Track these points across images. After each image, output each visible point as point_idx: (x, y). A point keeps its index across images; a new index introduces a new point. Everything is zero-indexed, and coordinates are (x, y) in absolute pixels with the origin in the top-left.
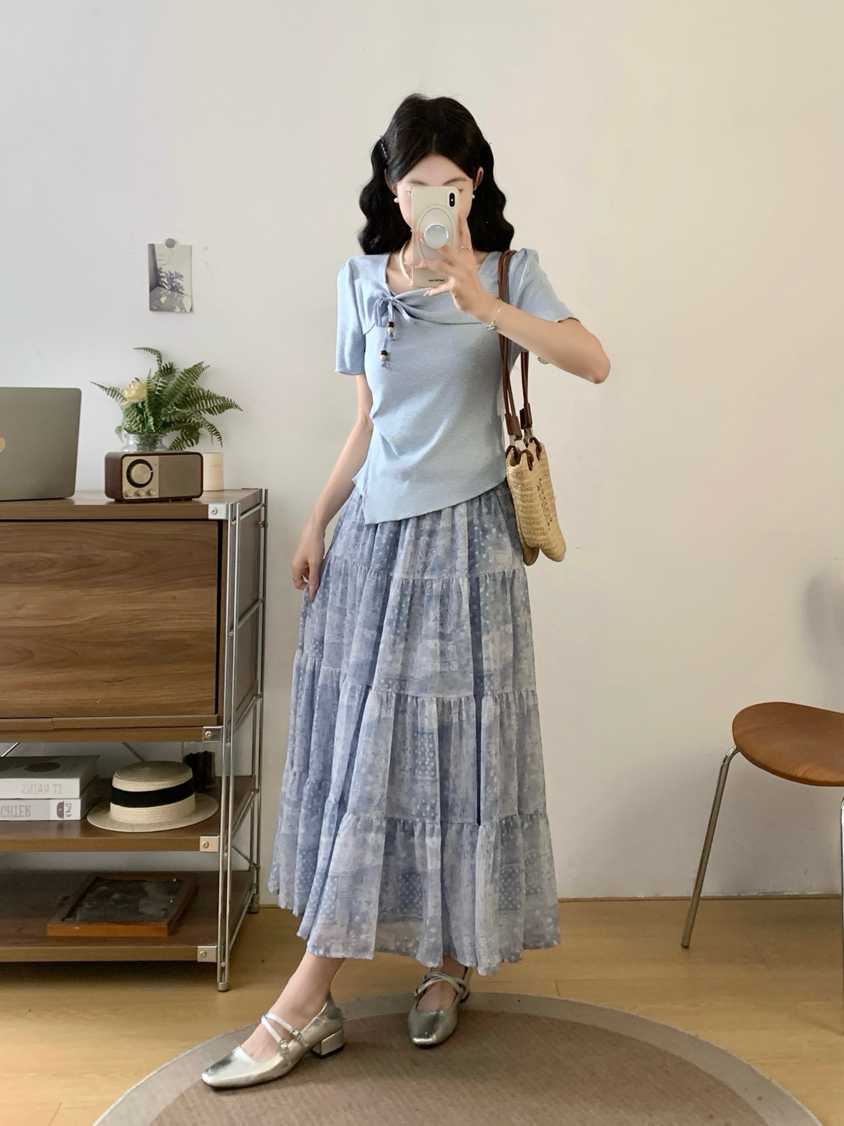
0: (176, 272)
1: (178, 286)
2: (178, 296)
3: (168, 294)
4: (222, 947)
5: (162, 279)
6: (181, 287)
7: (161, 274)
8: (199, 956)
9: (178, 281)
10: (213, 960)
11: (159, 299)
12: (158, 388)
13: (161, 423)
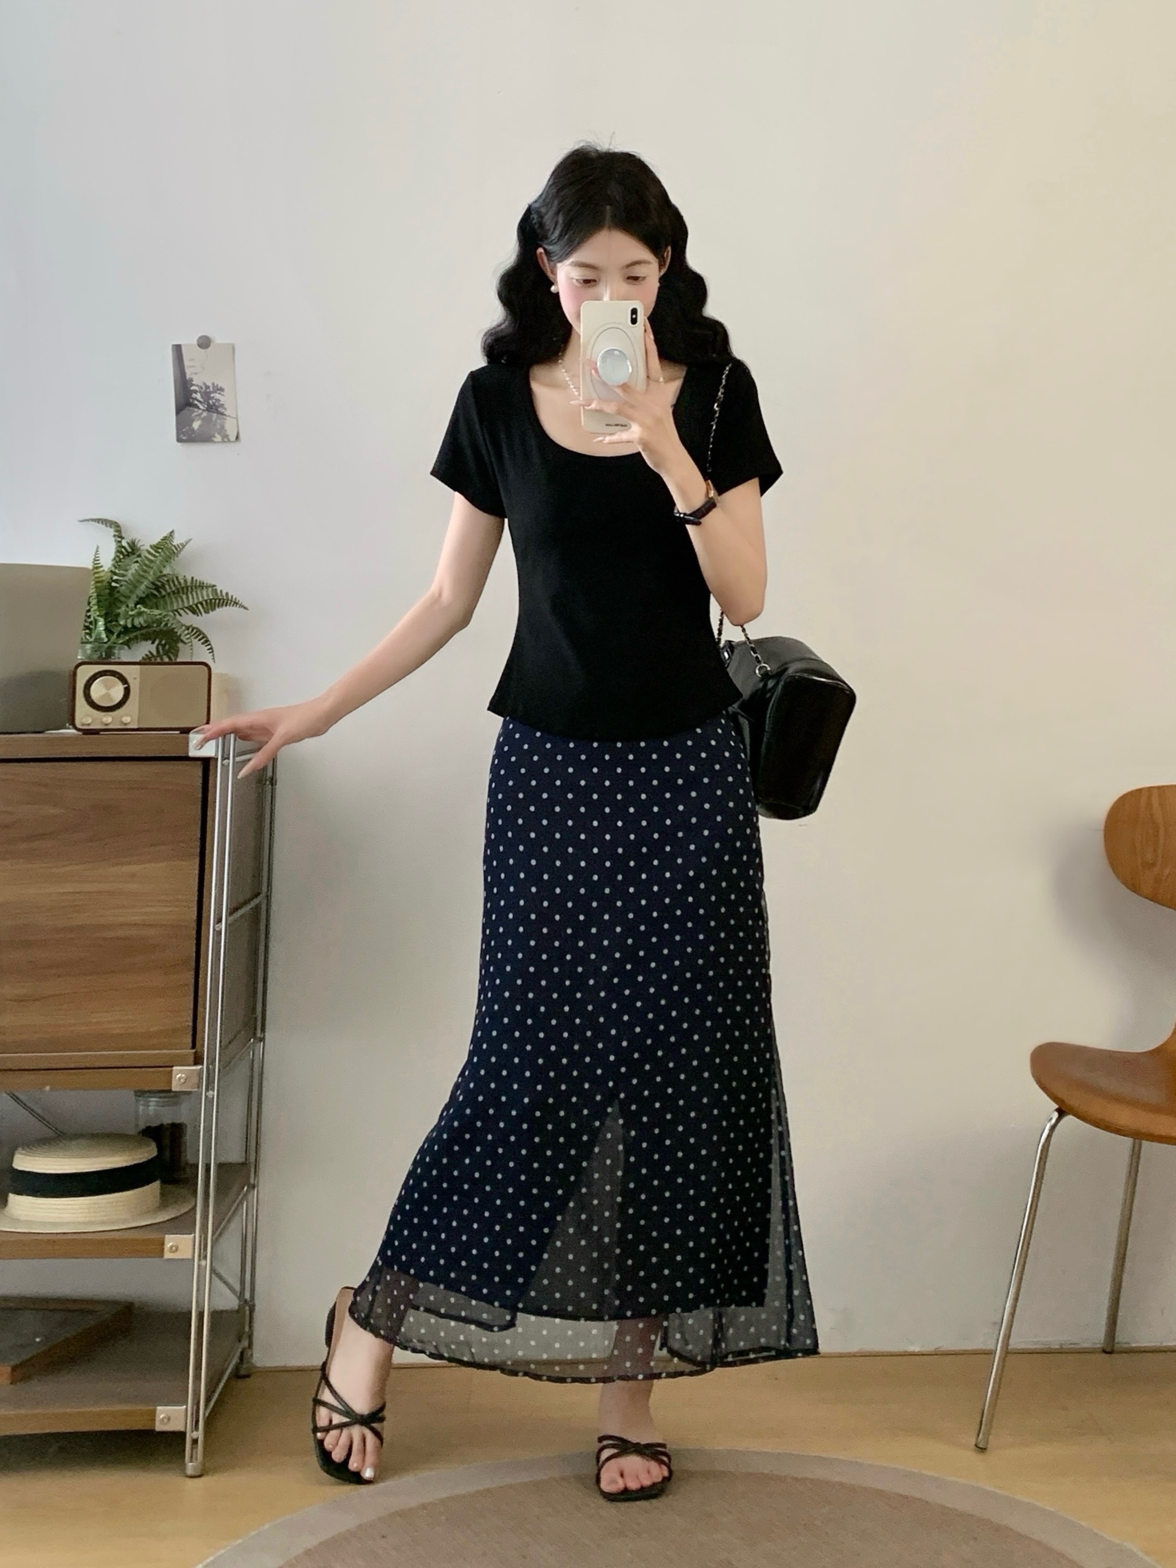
0: (213, 384)
1: (217, 404)
2: (218, 418)
3: (202, 416)
4: (195, 1407)
5: (194, 395)
6: (222, 405)
7: (192, 388)
8: (158, 1420)
9: (217, 396)
10: (180, 1428)
11: (191, 425)
12: (115, 577)
13: (119, 628)
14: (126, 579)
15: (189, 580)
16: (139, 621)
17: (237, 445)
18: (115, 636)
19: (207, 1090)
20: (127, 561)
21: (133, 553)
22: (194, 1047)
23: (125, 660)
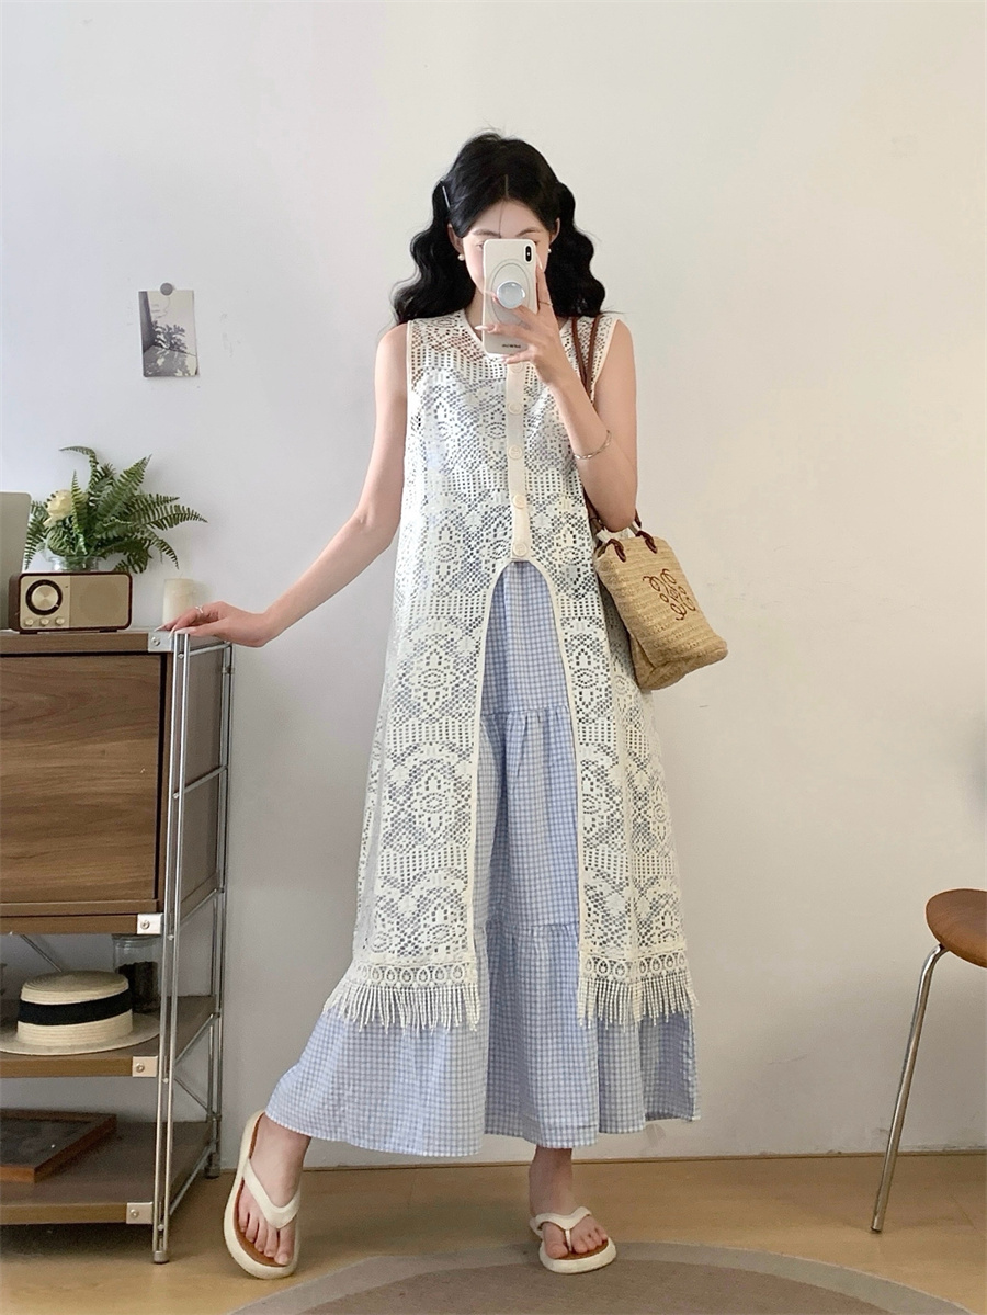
0: (174, 327)
1: (178, 343)
2: (179, 356)
3: (166, 354)
4: (161, 1204)
5: (158, 336)
6: (183, 345)
7: (157, 329)
8: (128, 1214)
9: (178, 336)
10: (149, 1222)
11: (155, 362)
12: (92, 498)
13: (96, 542)
14: (101, 498)
15: (154, 496)
16: (113, 533)
17: (196, 380)
18: (93, 549)
19: (168, 934)
20: (101, 483)
21: (106, 476)
22: (156, 897)
23: (101, 569)
